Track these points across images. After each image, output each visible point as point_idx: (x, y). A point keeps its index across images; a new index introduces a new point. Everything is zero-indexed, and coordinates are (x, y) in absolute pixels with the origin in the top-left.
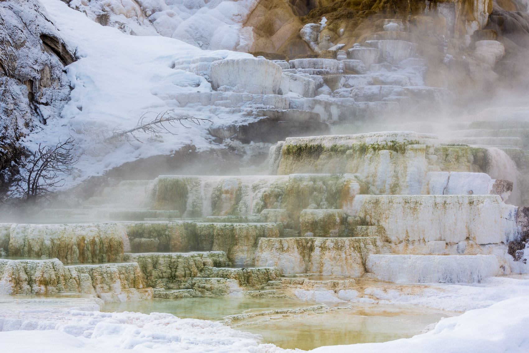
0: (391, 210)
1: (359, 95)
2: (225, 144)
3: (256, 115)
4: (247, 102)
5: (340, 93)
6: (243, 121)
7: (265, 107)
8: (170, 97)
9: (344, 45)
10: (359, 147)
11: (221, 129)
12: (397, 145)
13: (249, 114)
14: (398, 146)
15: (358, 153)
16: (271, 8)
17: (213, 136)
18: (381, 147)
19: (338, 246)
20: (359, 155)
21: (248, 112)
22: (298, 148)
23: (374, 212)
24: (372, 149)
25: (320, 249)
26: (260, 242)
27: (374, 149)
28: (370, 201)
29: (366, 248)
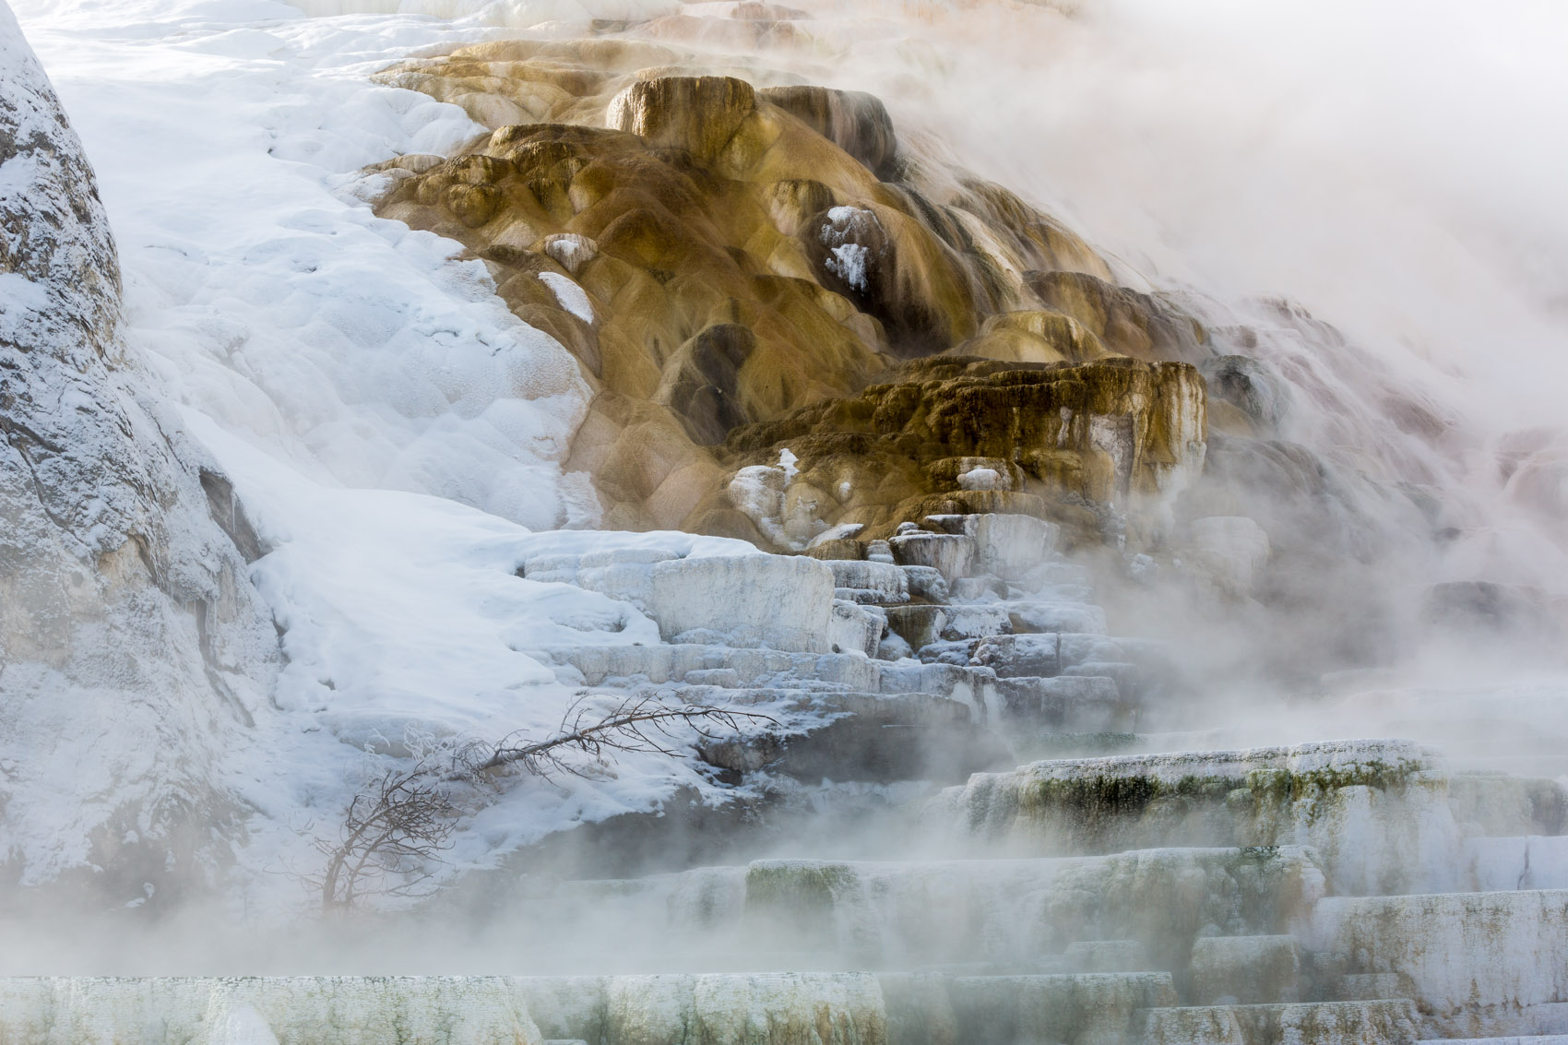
0: (1429, 933)
1: (1001, 658)
2: (752, 786)
3: (822, 708)
4: (779, 674)
5: (939, 653)
6: (790, 724)
7: (833, 687)
8: (553, 657)
9: (861, 525)
10: (1274, 779)
11: (735, 744)
12: (1384, 771)
13: (803, 706)
14: (1385, 775)
15: (1269, 795)
16: (627, 420)
17: (713, 764)
18: (1342, 778)
19: (1346, 1021)
20: (1273, 801)
21: (799, 701)
22: (1075, 788)
23: (1380, 939)
24: (1315, 784)
25: (1300, 1031)
26: (1152, 1020)
27: (1322, 785)
28: (1369, 913)
29: (1397, 1027)
